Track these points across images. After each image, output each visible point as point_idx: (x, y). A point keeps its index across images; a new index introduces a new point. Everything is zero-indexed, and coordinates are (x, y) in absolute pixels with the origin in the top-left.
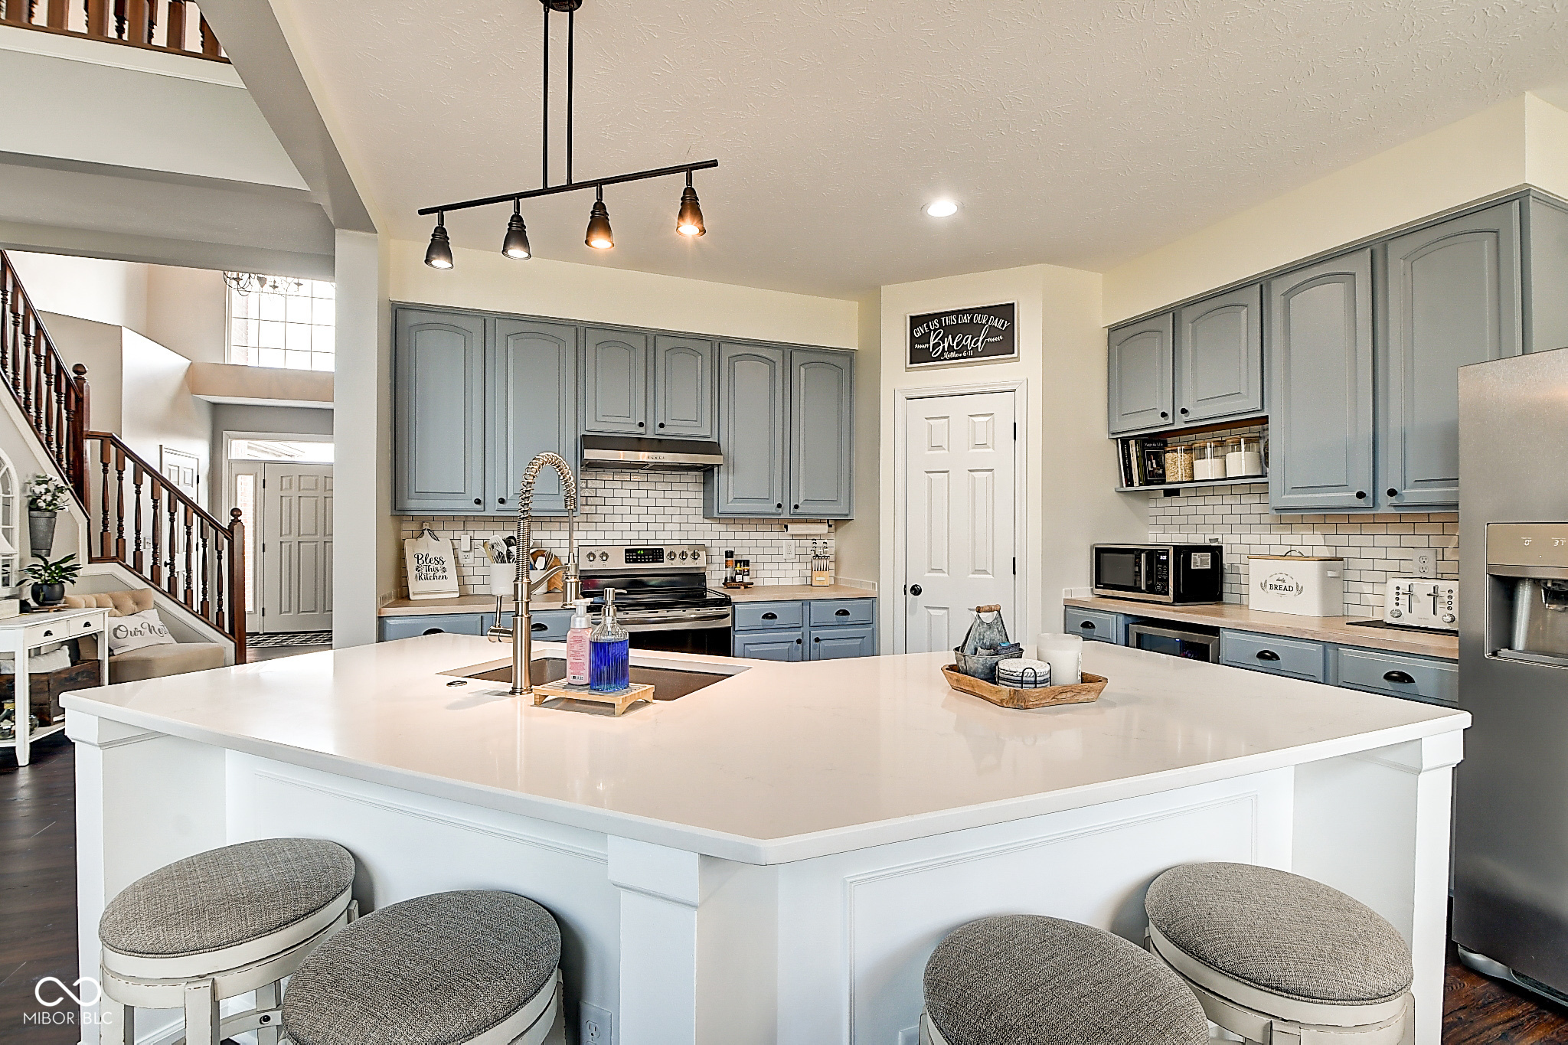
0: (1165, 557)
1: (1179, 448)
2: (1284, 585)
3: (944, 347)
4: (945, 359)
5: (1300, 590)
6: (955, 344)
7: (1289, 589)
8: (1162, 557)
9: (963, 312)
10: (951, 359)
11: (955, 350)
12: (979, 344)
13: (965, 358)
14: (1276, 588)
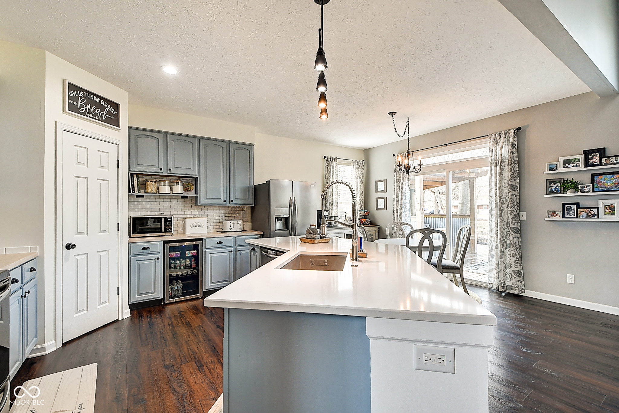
0: (170, 219)
1: (153, 181)
2: (198, 225)
3: (86, 109)
4: (87, 116)
5: (203, 226)
6: (92, 110)
7: (200, 226)
8: (168, 219)
9: (97, 96)
10: (90, 117)
11: (92, 114)
12: (104, 115)
13: (95, 119)
14: (195, 226)
